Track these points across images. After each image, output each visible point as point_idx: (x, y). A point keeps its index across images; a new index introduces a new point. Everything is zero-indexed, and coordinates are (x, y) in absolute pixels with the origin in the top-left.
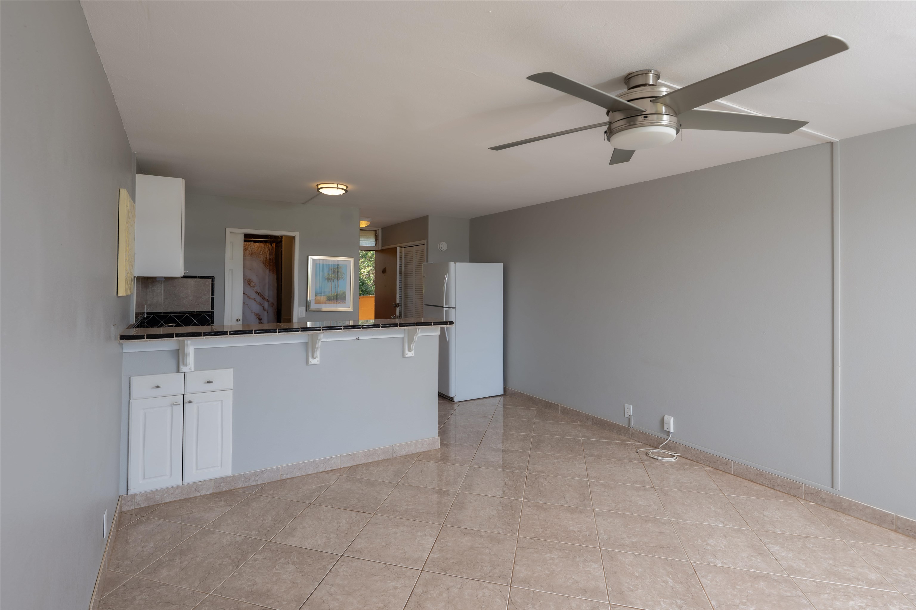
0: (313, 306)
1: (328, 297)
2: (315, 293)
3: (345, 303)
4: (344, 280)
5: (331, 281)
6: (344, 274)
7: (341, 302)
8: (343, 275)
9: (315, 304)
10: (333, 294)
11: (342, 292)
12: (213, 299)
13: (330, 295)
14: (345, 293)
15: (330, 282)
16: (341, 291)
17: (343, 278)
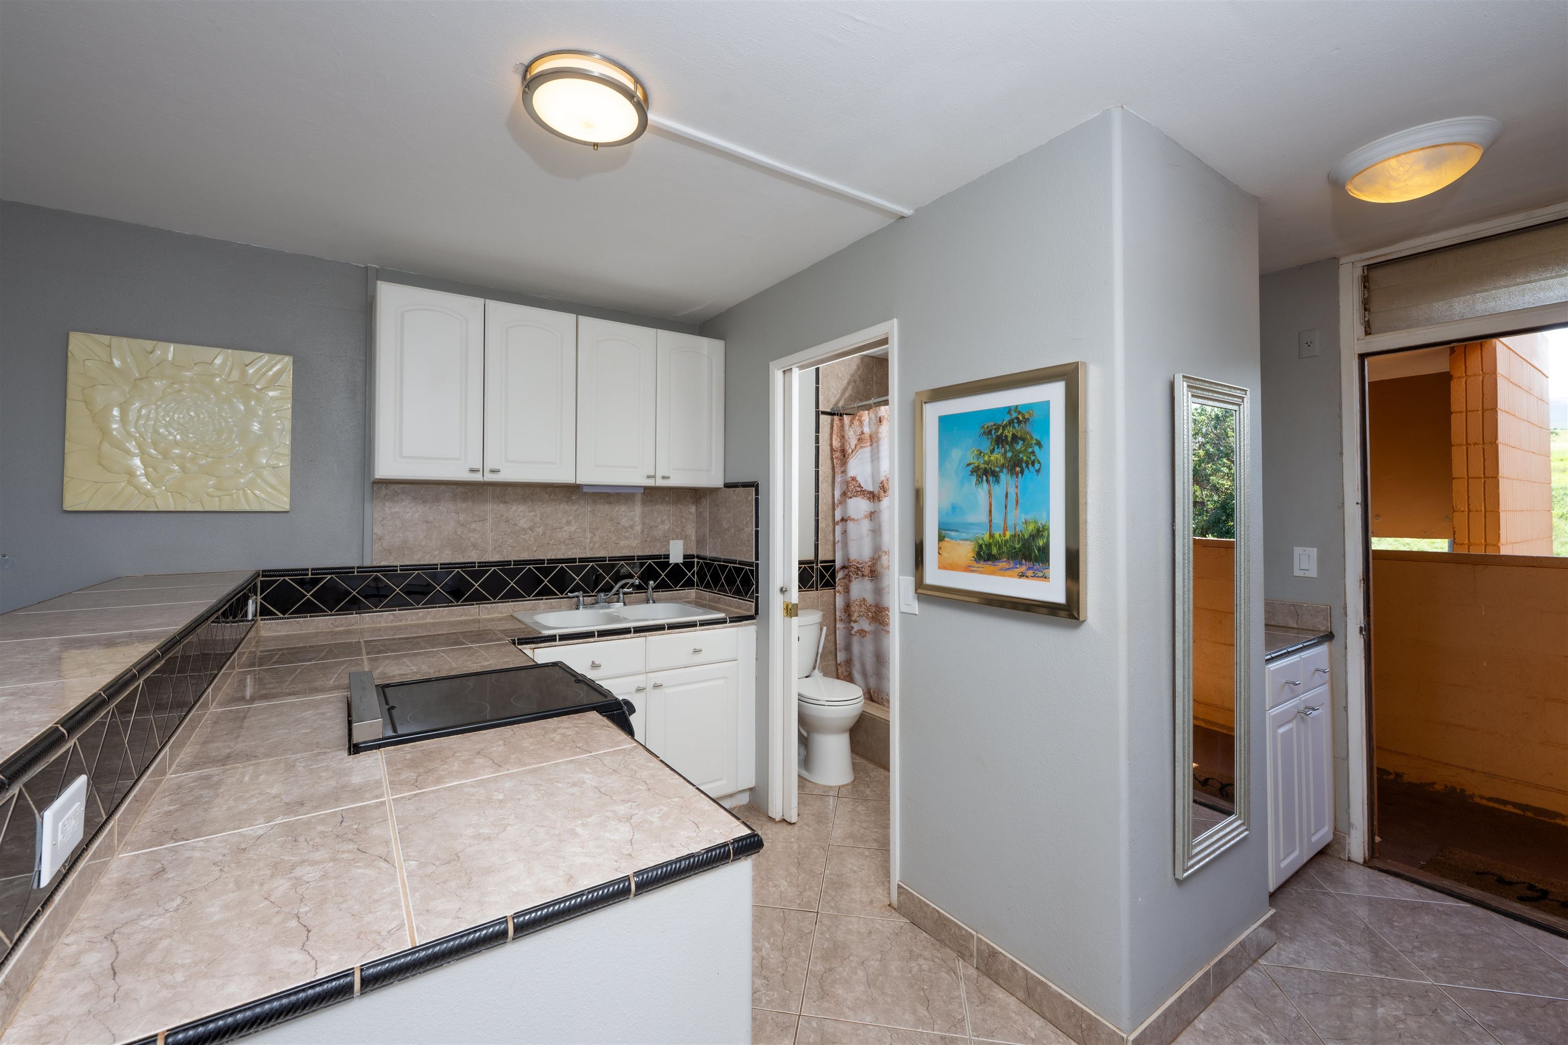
0: (934, 576)
1: (980, 546)
2: (940, 529)
3: (1045, 577)
4: (1038, 471)
5: (988, 481)
6: (1039, 444)
7: (1030, 573)
8: (1033, 452)
9: (940, 568)
10: (997, 536)
11: (1031, 527)
12: (757, 532)
13: (986, 537)
14: (1045, 533)
15: (985, 483)
16: (1026, 522)
17: (1037, 466)
